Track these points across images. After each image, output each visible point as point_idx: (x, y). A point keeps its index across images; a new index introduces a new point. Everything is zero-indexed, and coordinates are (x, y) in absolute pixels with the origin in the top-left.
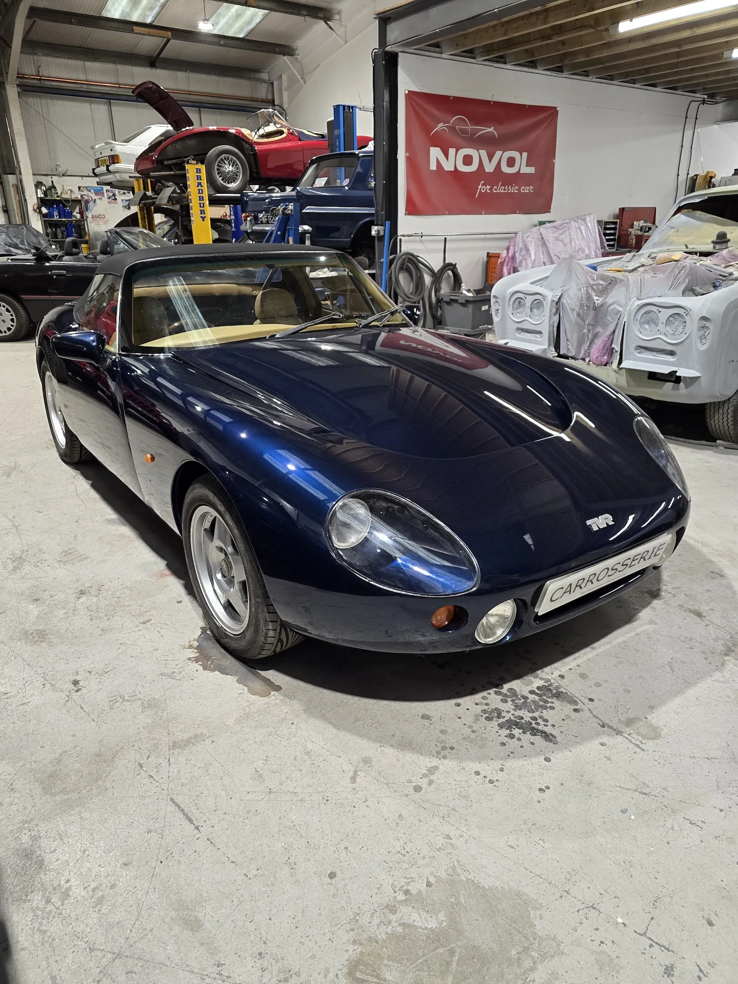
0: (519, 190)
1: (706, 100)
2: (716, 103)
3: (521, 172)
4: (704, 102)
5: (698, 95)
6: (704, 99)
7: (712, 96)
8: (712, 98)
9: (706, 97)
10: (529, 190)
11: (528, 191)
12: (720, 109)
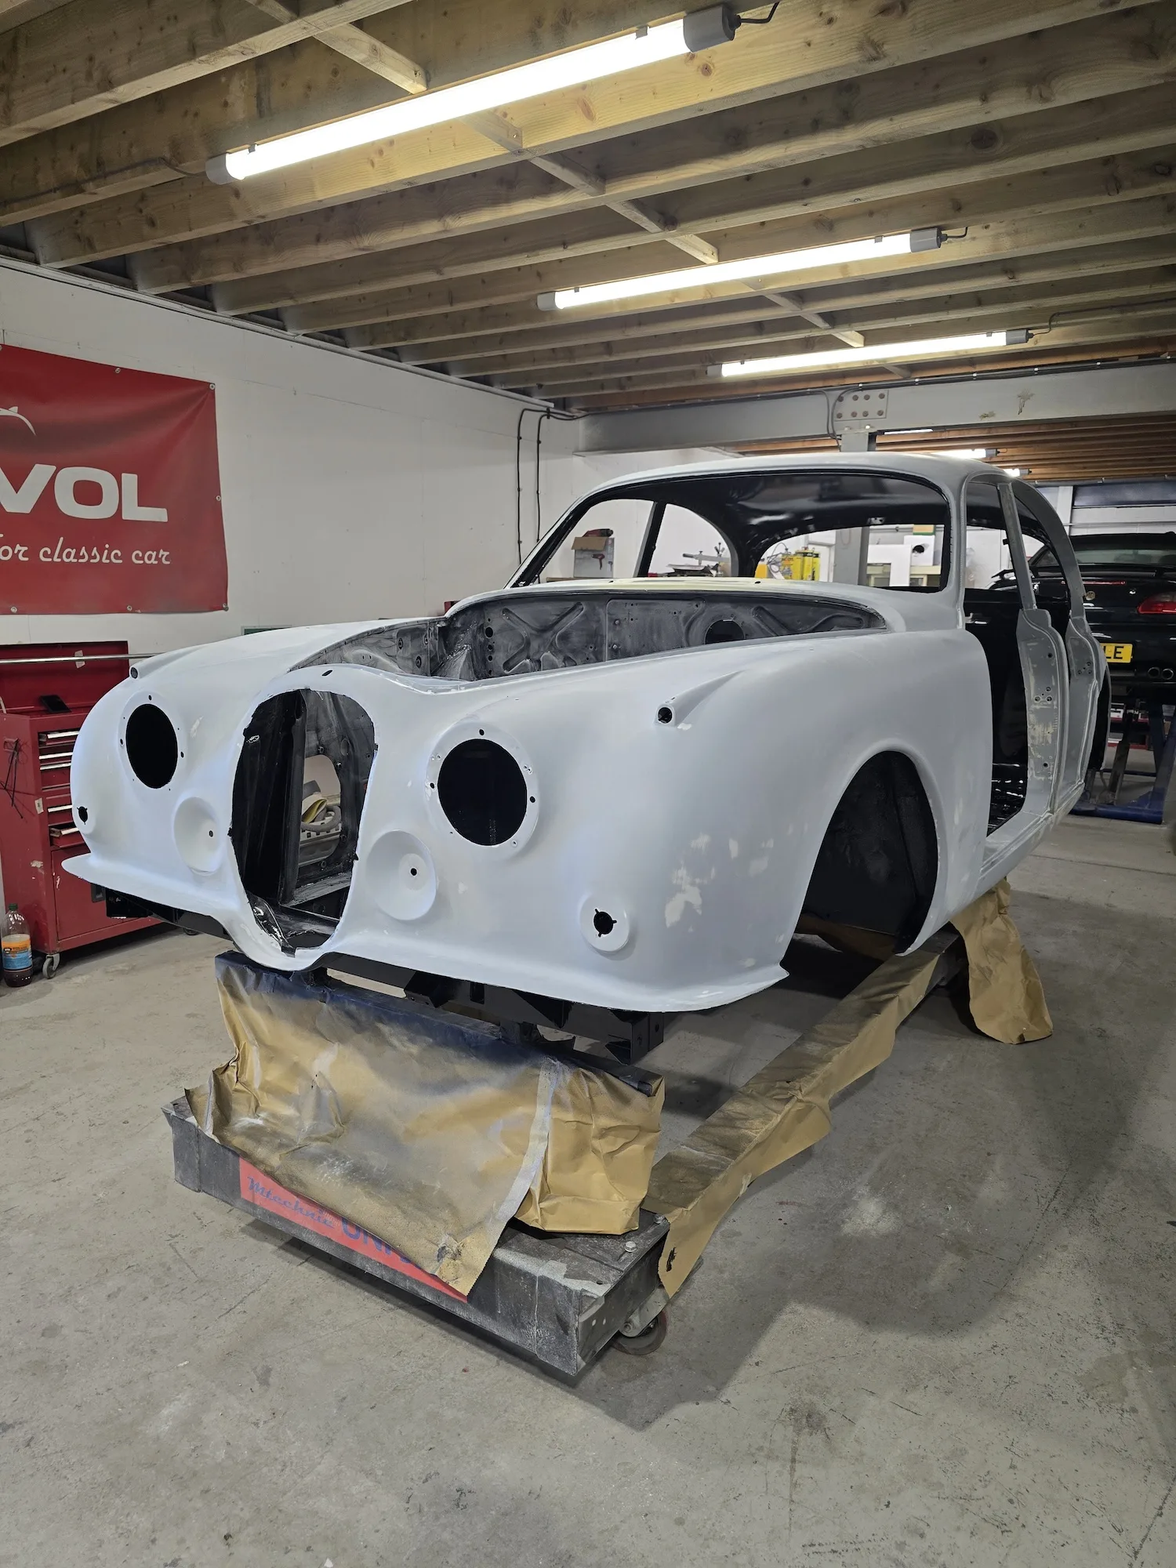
0: (126, 557)
1: (551, 410)
2: (572, 418)
3: (125, 517)
4: (548, 414)
5: (535, 400)
6: (548, 408)
7: (563, 404)
8: (564, 409)
9: (552, 405)
10: (157, 558)
11: (153, 561)
12: (580, 429)
